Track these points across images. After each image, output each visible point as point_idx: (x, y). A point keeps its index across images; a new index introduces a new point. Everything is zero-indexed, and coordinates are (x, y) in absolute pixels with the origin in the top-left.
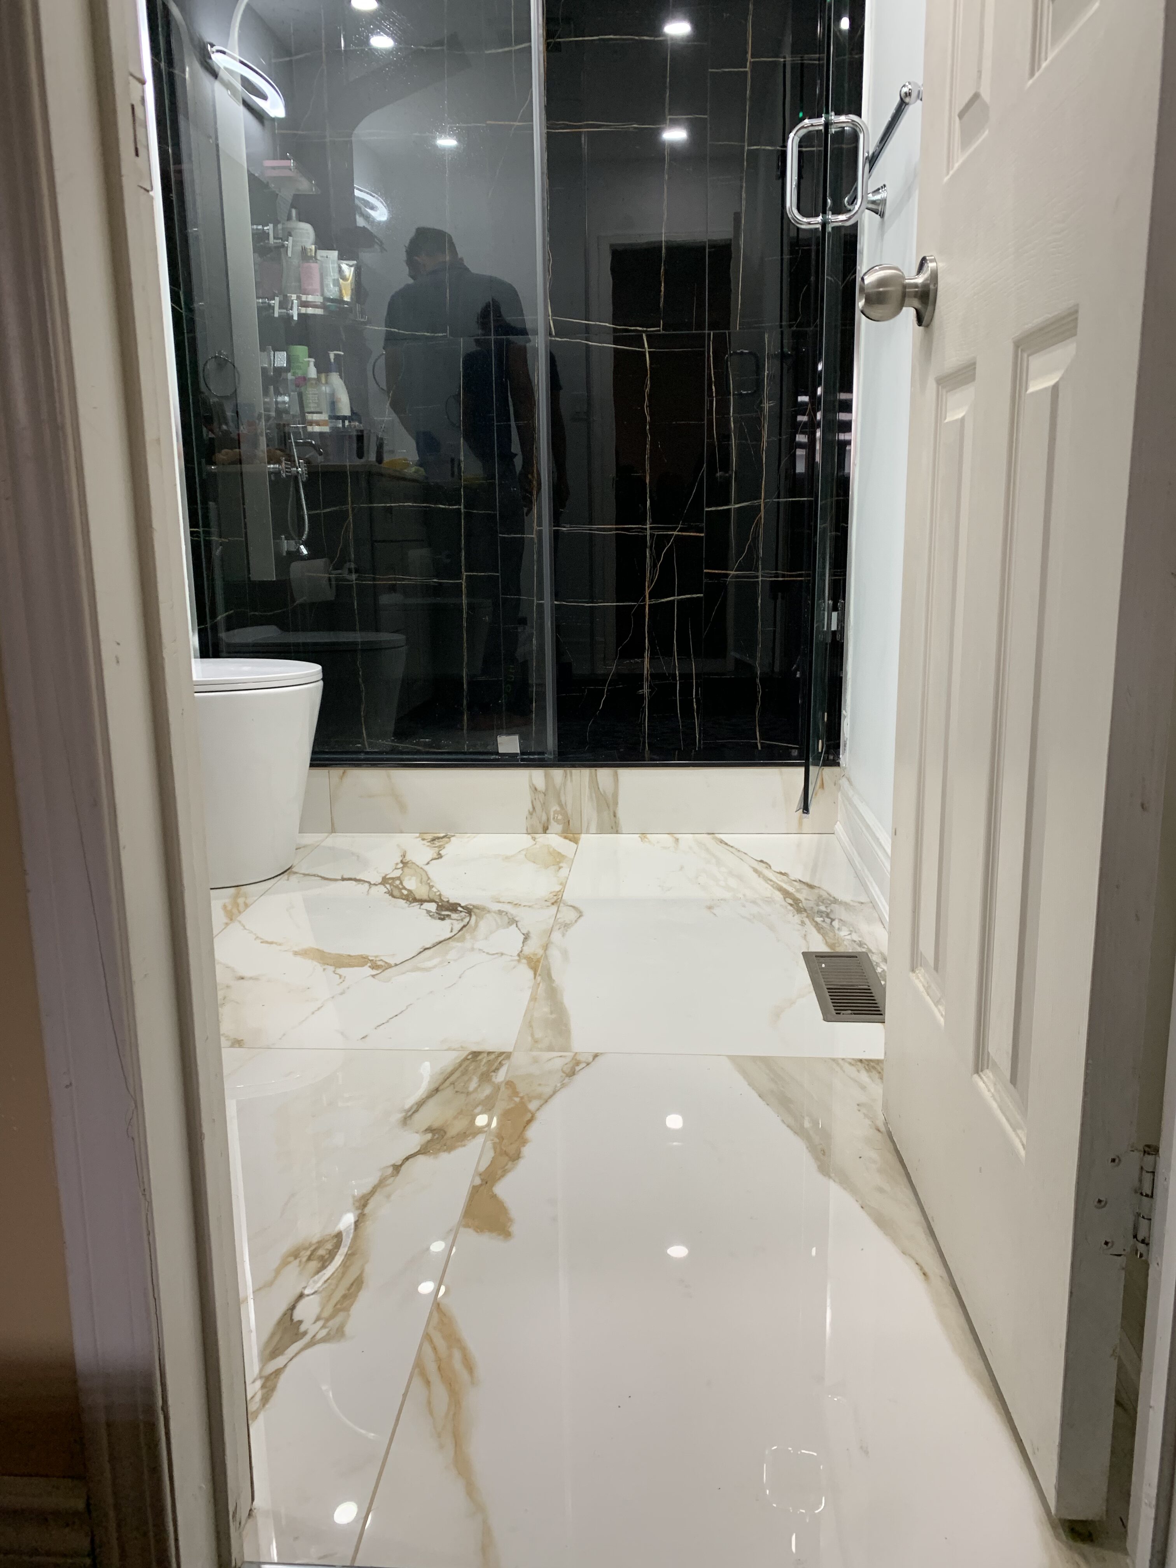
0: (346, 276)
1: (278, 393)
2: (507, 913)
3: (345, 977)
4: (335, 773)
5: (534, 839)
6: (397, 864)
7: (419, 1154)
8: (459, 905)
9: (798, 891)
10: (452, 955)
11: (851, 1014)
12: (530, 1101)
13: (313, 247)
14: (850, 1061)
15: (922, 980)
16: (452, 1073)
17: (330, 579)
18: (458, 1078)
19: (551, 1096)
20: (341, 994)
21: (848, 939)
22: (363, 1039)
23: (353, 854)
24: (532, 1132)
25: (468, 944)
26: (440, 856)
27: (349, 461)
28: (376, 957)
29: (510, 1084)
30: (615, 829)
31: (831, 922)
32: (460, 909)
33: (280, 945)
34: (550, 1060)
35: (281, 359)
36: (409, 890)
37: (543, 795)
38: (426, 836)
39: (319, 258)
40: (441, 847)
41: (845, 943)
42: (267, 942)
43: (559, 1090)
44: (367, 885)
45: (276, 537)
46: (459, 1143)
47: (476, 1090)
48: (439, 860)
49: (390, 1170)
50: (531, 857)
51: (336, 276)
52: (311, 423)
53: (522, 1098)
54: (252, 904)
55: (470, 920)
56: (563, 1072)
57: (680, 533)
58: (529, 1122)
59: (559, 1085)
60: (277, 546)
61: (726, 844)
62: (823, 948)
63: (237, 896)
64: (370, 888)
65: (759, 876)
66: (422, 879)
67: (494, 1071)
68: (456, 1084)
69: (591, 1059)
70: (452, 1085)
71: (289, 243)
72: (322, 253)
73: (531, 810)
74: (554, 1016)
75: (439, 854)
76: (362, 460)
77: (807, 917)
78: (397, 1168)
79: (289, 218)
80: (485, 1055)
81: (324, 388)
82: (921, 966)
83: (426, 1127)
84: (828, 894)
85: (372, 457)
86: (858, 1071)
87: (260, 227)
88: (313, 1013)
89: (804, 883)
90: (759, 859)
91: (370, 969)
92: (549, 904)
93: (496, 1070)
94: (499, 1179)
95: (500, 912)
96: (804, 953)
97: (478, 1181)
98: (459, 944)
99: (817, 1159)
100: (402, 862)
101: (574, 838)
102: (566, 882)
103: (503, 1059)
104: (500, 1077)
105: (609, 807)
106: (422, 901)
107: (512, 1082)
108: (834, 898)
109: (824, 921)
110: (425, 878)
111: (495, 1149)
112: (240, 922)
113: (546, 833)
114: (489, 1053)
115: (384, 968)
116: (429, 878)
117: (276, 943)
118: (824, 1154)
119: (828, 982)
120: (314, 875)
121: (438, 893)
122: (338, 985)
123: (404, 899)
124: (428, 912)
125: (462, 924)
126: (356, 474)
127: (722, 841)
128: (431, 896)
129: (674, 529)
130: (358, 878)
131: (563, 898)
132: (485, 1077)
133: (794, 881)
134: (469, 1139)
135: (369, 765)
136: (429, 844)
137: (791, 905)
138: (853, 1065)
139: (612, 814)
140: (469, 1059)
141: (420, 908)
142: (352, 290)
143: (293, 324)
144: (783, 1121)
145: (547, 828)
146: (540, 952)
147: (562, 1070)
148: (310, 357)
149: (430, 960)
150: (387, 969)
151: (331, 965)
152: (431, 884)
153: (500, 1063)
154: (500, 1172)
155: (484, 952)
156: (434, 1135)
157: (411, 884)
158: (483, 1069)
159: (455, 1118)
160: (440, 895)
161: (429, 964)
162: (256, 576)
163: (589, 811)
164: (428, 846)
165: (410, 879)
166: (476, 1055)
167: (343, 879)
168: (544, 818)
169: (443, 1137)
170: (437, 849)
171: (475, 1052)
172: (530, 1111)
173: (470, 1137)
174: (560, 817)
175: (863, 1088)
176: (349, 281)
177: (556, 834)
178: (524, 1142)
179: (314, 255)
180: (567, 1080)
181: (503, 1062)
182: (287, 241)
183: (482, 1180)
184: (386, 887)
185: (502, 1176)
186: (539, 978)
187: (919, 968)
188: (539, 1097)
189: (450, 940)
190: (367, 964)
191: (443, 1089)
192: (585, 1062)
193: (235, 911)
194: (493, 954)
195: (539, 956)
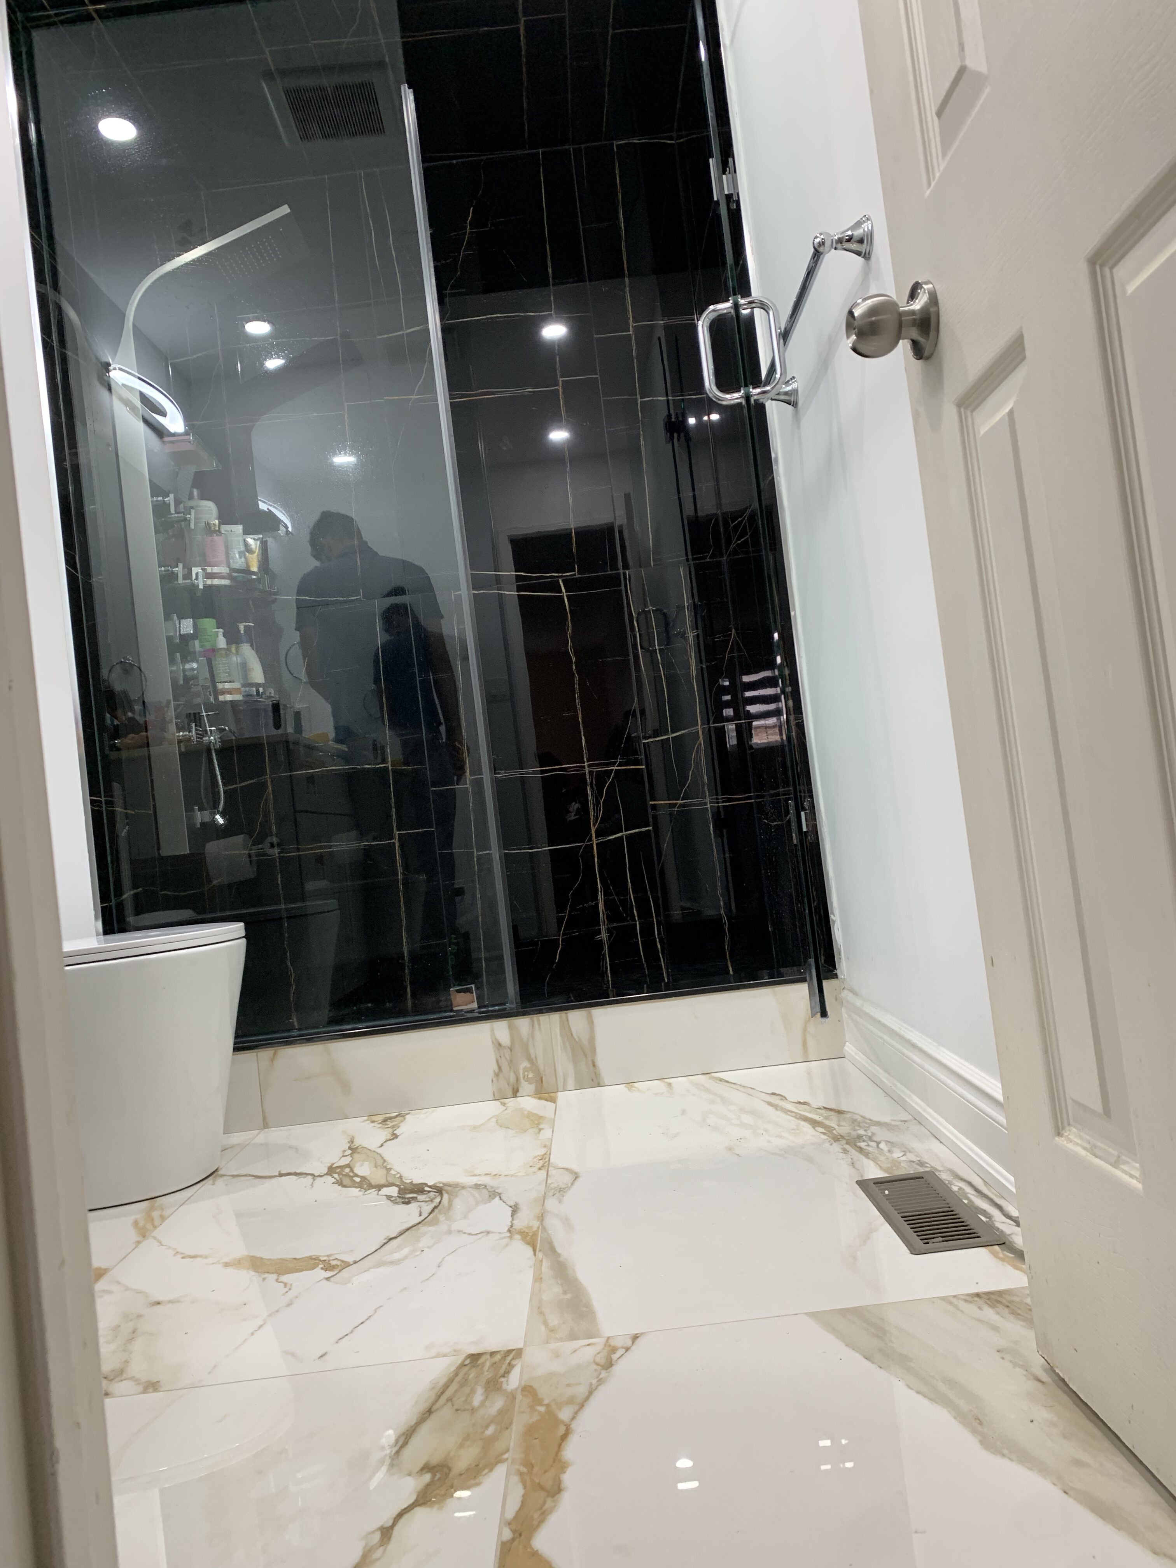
0: (251, 549)
1: (185, 659)
2: (486, 1186)
3: (291, 1285)
4: (264, 1055)
5: (504, 1104)
6: (344, 1151)
7: (416, 1506)
8: (426, 1185)
9: (827, 1118)
10: (424, 1242)
11: (943, 1241)
12: (560, 1408)
13: (217, 522)
14: (964, 1297)
15: (1079, 1141)
16: (447, 1386)
17: (250, 856)
18: (456, 1391)
19: (587, 1398)
20: (288, 1305)
21: (904, 1161)
22: (322, 1358)
23: (290, 1147)
24: (570, 1452)
25: (443, 1227)
26: (395, 1136)
27: (266, 731)
28: (328, 1256)
29: (528, 1390)
30: (596, 1082)
31: (878, 1146)
32: (427, 1189)
33: (206, 1257)
34: (575, 1351)
35: (187, 626)
36: (362, 1177)
37: (509, 1051)
38: (374, 1118)
39: (223, 532)
40: (396, 1127)
41: (902, 1165)
42: (190, 1257)
43: (596, 1389)
44: (310, 1178)
45: (189, 809)
46: (472, 1482)
47: (483, 1403)
48: (395, 1141)
49: (377, 1536)
50: (502, 1124)
51: (242, 548)
52: (224, 692)
53: (548, 1406)
54: (169, 1217)
55: (441, 1199)
56: (597, 1364)
57: (619, 768)
58: (565, 1436)
59: (594, 1381)
60: (190, 819)
61: (727, 1082)
62: (879, 1174)
63: (152, 1209)
64: (314, 1180)
65: (776, 1109)
66: (376, 1163)
67: (503, 1376)
68: (454, 1399)
69: (629, 1343)
70: (450, 1404)
71: (192, 517)
72: (224, 528)
73: (497, 1070)
74: (569, 1296)
75: (395, 1134)
76: (280, 731)
77: (847, 1143)
78: (386, 1533)
79: (191, 497)
80: (488, 1357)
81: (234, 658)
82: (1069, 1125)
83: (422, 1465)
84: (862, 1117)
85: (290, 730)
86: (980, 1308)
87: (160, 498)
88: (252, 1334)
89: (831, 1110)
90: (770, 1092)
91: (323, 1271)
92: (535, 1169)
93: (506, 1373)
94: (538, 1526)
95: (477, 1186)
96: (857, 1182)
97: (507, 1534)
98: (432, 1229)
99: (974, 1431)
100: (350, 1148)
101: (551, 1097)
102: (551, 1143)
103: (513, 1359)
104: (513, 1381)
105: (586, 1056)
106: (379, 1187)
107: (531, 1387)
108: (871, 1120)
109: (868, 1145)
110: (380, 1162)
111: (524, 1482)
112: (155, 1238)
113: (516, 1097)
114: (492, 1354)
115: (340, 1268)
116: (385, 1161)
117: (201, 1256)
118: (981, 1424)
119: (899, 1209)
120: (246, 1175)
121: (398, 1176)
122: (284, 1295)
123: (357, 1187)
124: (389, 1197)
125: (433, 1205)
126: (273, 745)
127: (721, 1080)
128: (390, 1180)
129: (613, 764)
130: (298, 1171)
131: (552, 1160)
132: (493, 1386)
133: (817, 1108)
134: (484, 1473)
135: (304, 1041)
136: (380, 1125)
137: (824, 1134)
138: (971, 1302)
139: (590, 1063)
140: (465, 1365)
141: (378, 1195)
142: (259, 561)
143: (199, 594)
144: (908, 1386)
145: (517, 1091)
146: (536, 1224)
147: (594, 1361)
148: (218, 628)
149: (398, 1251)
150: (344, 1268)
151: (273, 1273)
152: (388, 1167)
153: (509, 1364)
154: (536, 1516)
155: (465, 1233)
156: (434, 1475)
157: (363, 1169)
158: (487, 1375)
159: (461, 1446)
160: (401, 1177)
161: (397, 1256)
162: (167, 851)
163: (564, 1065)
164: (380, 1128)
165: (362, 1165)
166: (474, 1358)
167: (281, 1175)
168: (513, 1078)
169: (447, 1475)
170: (390, 1130)
171: (473, 1355)
172: (562, 1422)
173: (486, 1471)
174: (531, 1075)
175: (995, 1328)
176: (256, 554)
177: (528, 1096)
178: (563, 1466)
179: (217, 529)
180: (604, 1374)
181: (514, 1363)
182: (190, 514)
183: (514, 1532)
184: (333, 1177)
185: (542, 1521)
186: (540, 1255)
187: (1067, 1128)
188: (571, 1401)
189: (420, 1225)
190: (318, 1266)
191: (437, 1409)
192: (623, 1347)
193: (149, 1226)
194: (477, 1234)
195: (535, 1229)
